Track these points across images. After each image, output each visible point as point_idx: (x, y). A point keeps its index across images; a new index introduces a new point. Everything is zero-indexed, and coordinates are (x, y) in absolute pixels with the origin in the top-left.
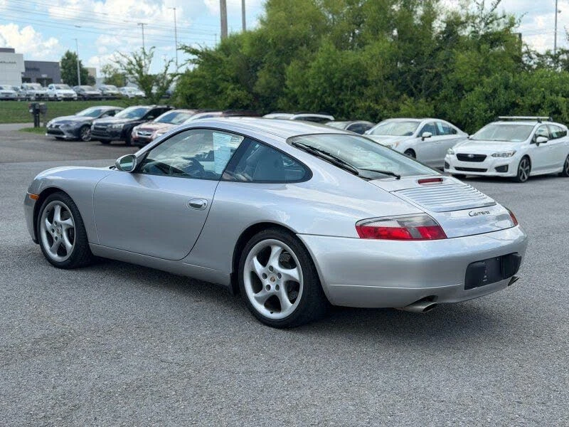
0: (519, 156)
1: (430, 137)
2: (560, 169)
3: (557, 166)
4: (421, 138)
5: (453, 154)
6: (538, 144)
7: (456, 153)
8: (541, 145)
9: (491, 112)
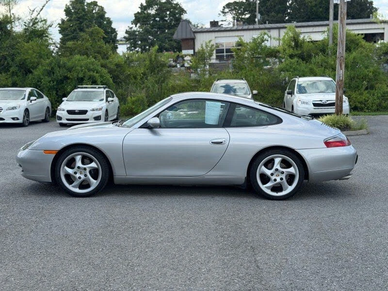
0: (104, 110)
1: (35, 100)
2: (115, 117)
3: (114, 115)
4: (29, 101)
5: (64, 110)
6: (109, 102)
7: (66, 110)
8: (110, 102)
9: (53, 82)
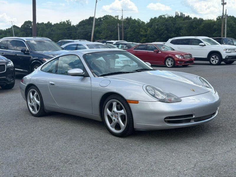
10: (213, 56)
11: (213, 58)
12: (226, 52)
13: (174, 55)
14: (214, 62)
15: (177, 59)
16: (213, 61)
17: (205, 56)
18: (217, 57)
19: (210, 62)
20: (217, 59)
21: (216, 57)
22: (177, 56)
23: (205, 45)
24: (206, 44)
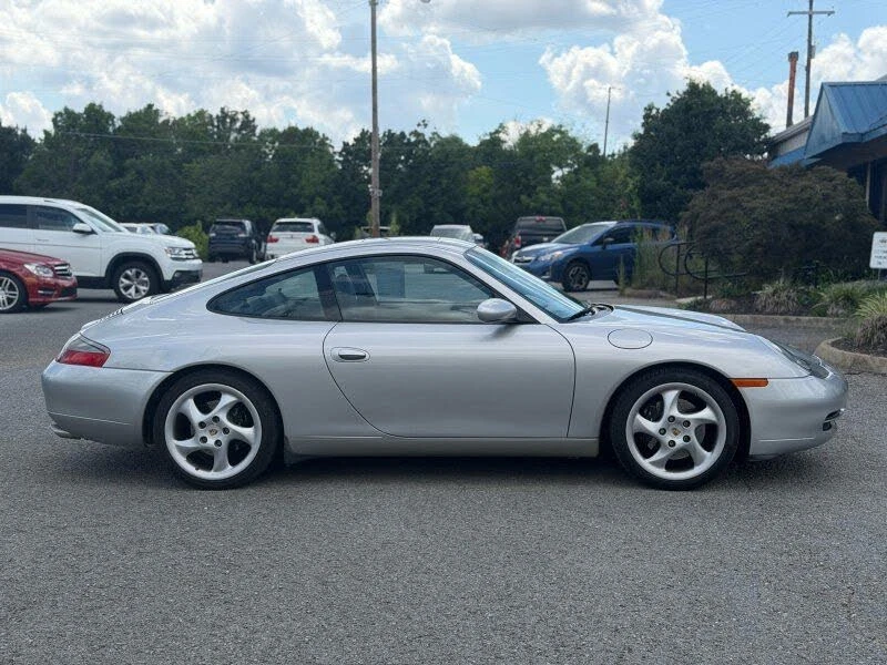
10: (128, 272)
11: (127, 277)
12: (174, 259)
13: (21, 264)
14: (132, 291)
15: (34, 280)
16: (127, 288)
17: (99, 271)
18: (143, 274)
19: (119, 293)
20: (143, 283)
21: (138, 274)
22: (31, 268)
23: (93, 232)
24: (96, 229)
